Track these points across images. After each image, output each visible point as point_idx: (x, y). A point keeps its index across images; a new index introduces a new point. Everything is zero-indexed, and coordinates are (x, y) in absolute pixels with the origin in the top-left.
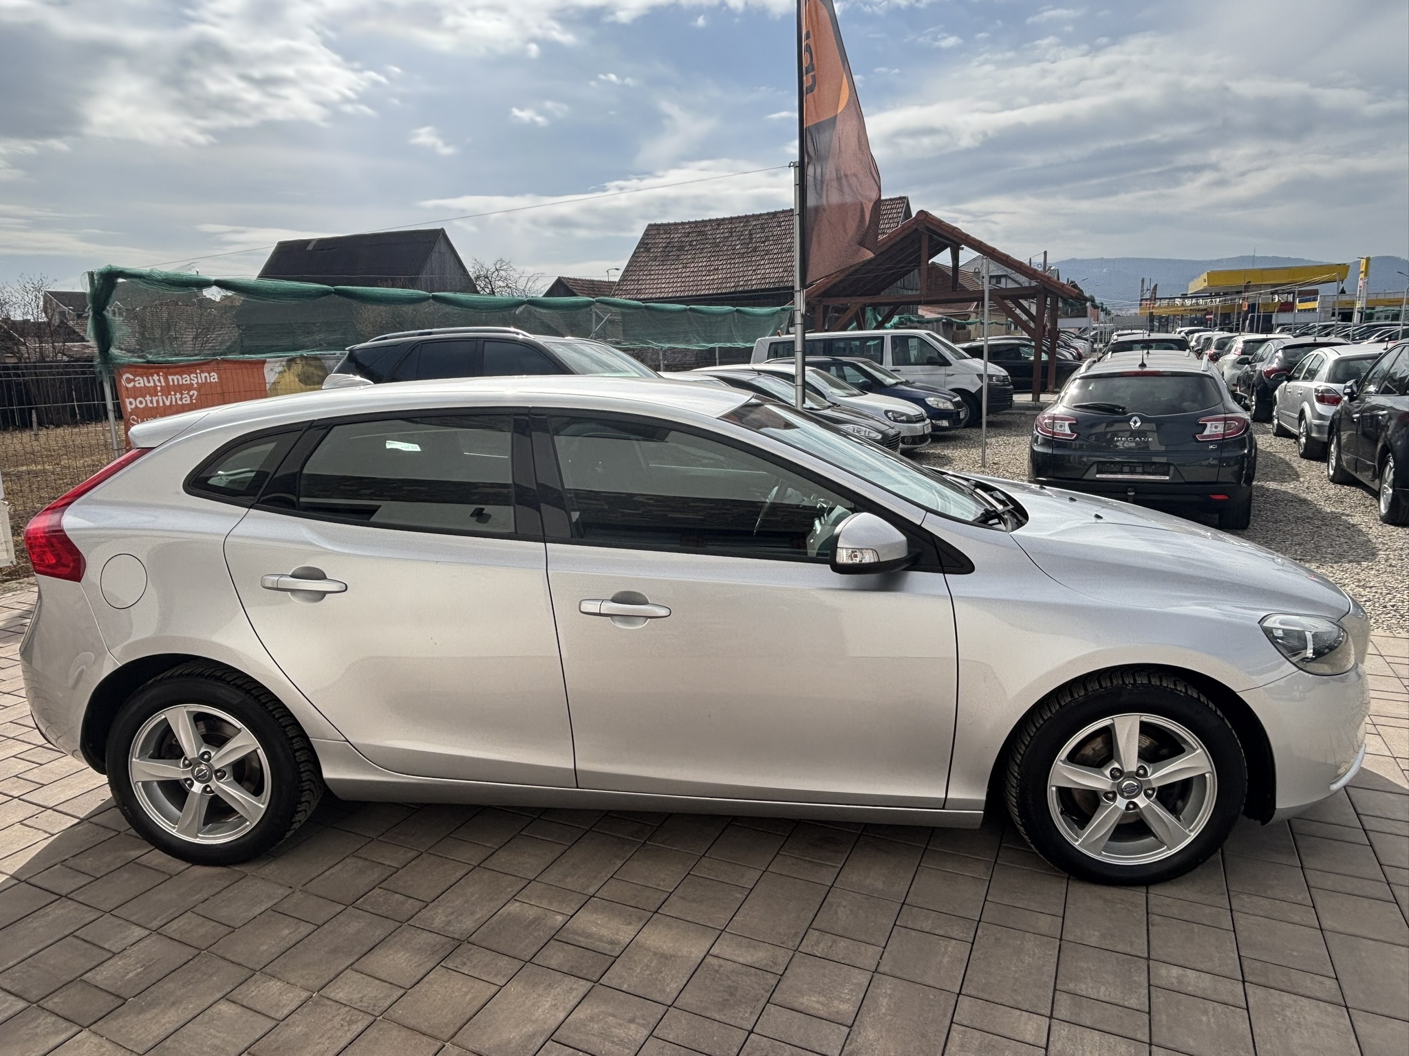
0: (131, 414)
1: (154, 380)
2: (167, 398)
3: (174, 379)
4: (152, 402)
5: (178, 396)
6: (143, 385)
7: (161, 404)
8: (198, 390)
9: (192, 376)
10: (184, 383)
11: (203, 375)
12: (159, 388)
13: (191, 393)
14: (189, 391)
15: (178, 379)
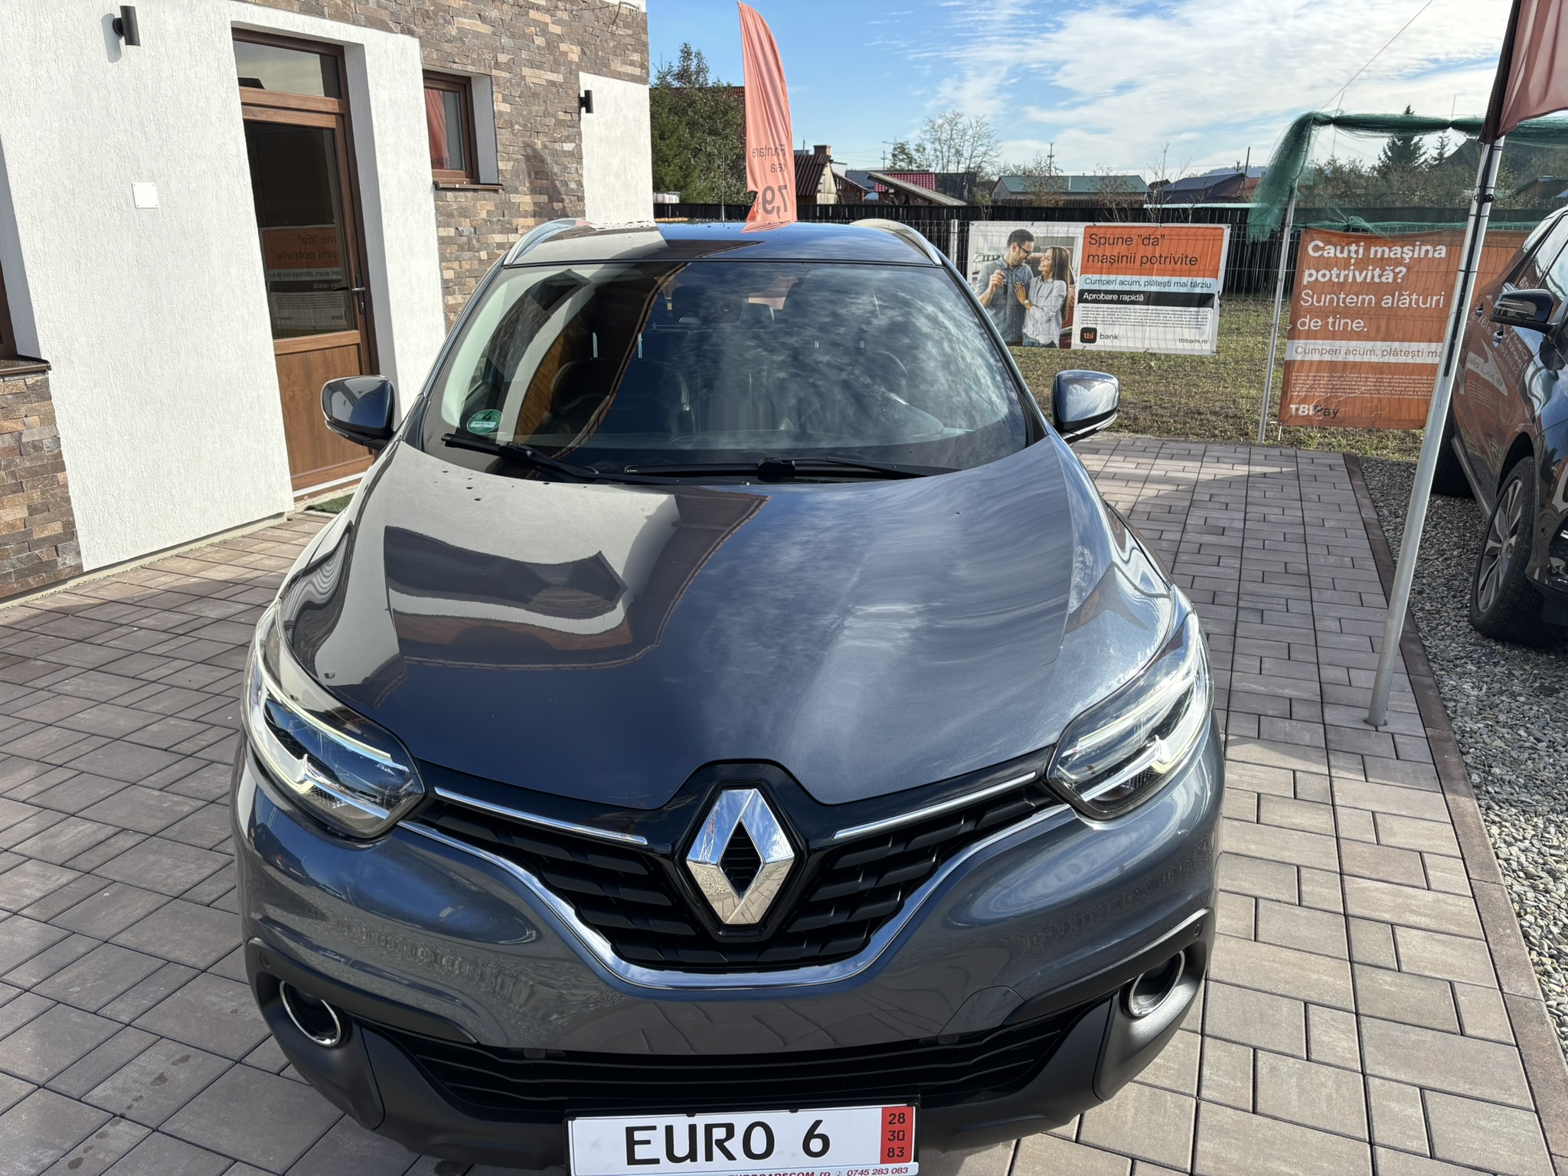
0: (1306, 287)
1: (1349, 251)
2: (1360, 274)
3: (1378, 251)
4: (1338, 276)
5: (1377, 271)
6: (1332, 255)
7: (1350, 280)
8: (1409, 269)
9: (1405, 249)
10: (1392, 256)
11: (1424, 248)
12: (1353, 261)
13: (1397, 270)
14: (1395, 268)
15: (1383, 251)
